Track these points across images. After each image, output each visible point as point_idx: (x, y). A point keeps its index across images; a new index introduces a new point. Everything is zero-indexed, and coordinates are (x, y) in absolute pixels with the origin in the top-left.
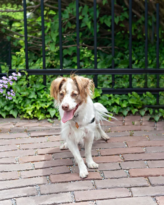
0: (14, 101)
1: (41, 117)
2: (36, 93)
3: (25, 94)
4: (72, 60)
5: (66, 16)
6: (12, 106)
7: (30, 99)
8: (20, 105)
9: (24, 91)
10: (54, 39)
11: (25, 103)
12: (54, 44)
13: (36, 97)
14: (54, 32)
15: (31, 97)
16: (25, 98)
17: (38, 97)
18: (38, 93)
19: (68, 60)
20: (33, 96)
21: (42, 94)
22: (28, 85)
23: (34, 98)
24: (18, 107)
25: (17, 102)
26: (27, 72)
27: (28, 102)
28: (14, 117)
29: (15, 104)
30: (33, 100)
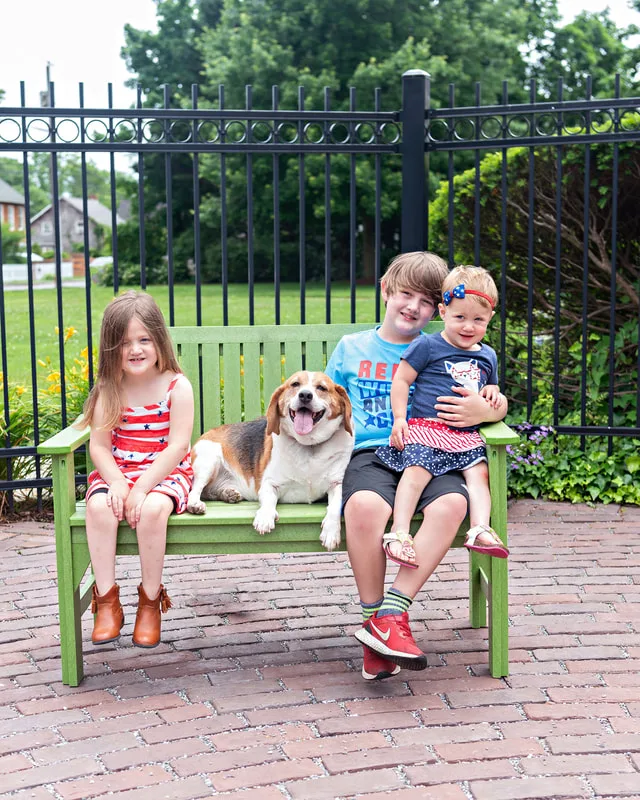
0: (534, 473)
1: (576, 498)
2: (569, 463)
3: (552, 463)
4: (626, 415)
5: (619, 344)
6: (531, 481)
7: (560, 471)
8: (543, 479)
9: (550, 459)
10: (598, 383)
11: (551, 477)
12: (597, 389)
13: (568, 469)
14: (597, 370)
15: (562, 468)
16: (551, 469)
17: (572, 469)
18: (572, 463)
19: (620, 416)
20: (564, 466)
21: (578, 464)
22: (556, 451)
23: (565, 470)
24: (540, 483)
25: (538, 475)
26: (556, 429)
27: (556, 476)
28: (533, 498)
29: (535, 477)
30: (563, 473)
